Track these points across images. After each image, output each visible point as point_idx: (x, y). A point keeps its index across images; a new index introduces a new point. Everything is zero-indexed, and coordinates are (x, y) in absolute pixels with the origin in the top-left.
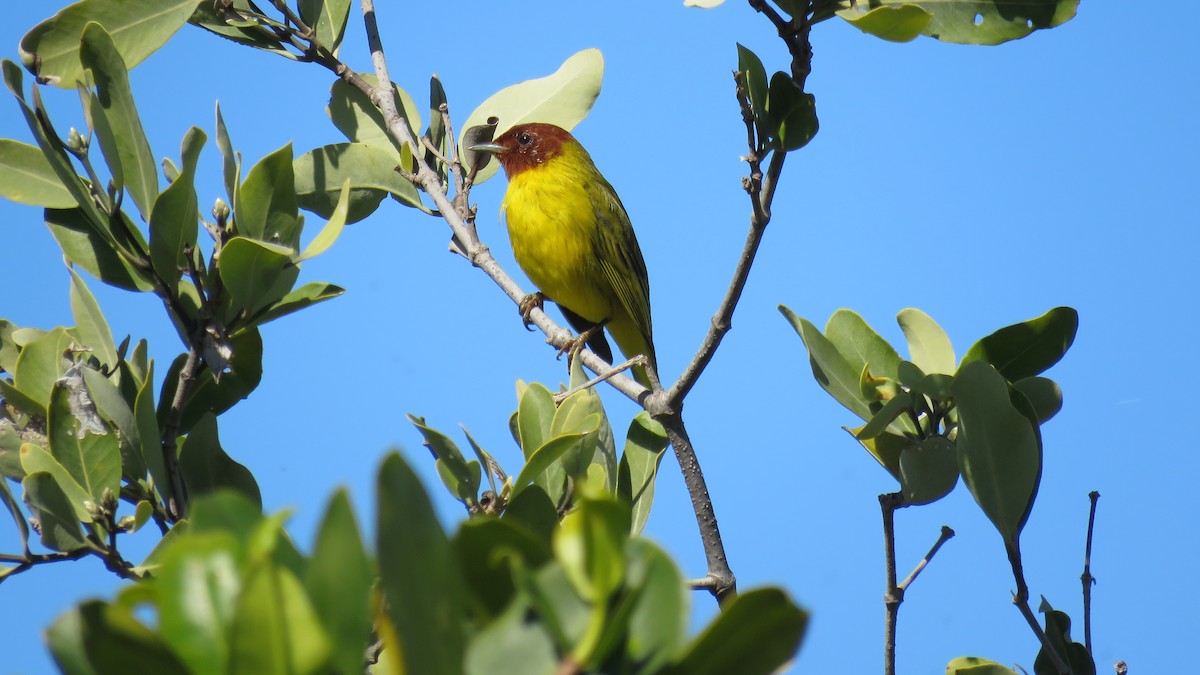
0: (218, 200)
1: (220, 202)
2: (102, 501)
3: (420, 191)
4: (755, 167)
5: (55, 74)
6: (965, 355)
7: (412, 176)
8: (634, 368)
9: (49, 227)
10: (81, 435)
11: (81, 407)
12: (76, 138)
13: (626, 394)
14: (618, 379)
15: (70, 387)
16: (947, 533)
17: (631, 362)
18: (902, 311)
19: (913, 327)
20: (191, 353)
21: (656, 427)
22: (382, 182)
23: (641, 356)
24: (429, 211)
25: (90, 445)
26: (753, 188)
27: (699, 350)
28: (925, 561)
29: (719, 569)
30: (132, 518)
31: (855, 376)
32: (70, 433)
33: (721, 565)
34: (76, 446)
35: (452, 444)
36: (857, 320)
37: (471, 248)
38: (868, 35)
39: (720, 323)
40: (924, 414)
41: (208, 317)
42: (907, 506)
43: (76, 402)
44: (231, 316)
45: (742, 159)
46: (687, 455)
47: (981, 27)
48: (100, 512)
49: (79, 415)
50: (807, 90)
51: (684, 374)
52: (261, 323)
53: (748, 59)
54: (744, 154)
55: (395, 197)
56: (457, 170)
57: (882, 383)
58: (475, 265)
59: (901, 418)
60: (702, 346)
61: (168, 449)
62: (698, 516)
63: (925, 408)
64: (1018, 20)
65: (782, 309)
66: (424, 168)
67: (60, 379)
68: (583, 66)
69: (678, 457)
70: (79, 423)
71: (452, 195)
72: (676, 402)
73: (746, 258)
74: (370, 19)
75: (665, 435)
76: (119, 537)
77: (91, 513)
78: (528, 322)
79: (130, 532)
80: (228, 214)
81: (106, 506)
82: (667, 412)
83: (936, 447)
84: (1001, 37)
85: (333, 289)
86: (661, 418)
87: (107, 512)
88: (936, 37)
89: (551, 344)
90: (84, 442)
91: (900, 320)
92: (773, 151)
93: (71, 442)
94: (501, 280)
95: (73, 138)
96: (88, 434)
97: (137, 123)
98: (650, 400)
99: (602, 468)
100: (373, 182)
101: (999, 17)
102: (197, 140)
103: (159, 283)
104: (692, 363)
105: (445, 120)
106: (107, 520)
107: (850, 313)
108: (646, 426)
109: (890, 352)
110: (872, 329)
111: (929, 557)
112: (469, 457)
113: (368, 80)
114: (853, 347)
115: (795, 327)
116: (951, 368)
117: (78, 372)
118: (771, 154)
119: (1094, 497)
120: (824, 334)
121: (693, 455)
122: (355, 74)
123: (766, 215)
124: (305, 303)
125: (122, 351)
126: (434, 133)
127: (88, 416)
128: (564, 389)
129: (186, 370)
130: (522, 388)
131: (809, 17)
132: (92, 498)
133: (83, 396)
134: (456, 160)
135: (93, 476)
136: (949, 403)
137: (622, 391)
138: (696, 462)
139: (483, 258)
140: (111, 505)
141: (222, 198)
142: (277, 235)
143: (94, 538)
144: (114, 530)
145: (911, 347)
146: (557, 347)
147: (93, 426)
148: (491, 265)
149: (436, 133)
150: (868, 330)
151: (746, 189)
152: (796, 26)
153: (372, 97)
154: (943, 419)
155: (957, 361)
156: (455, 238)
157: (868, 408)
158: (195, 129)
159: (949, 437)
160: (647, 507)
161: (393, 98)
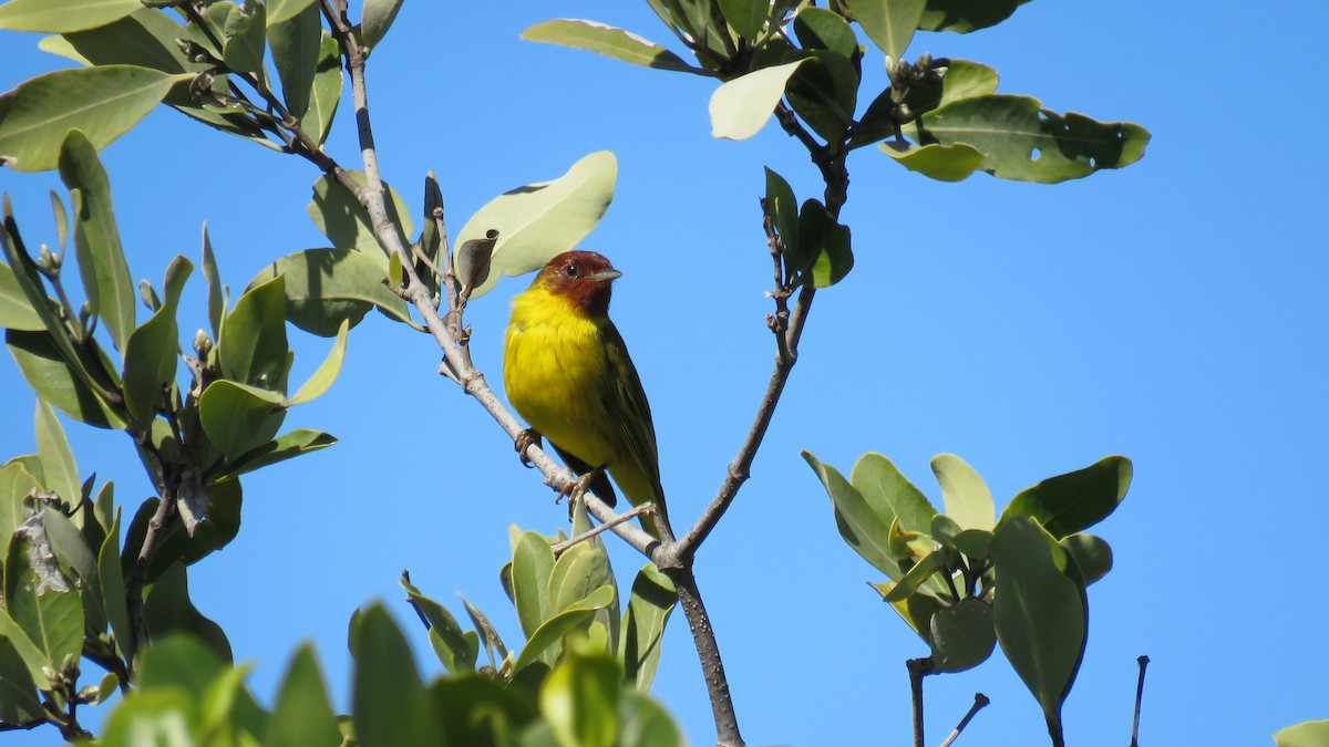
0: (200, 332)
1: (202, 333)
2: (63, 668)
3: (408, 303)
4: (781, 304)
5: (12, 154)
6: (1006, 506)
7: (401, 290)
8: (641, 516)
9: (10, 351)
10: (40, 591)
11: (41, 560)
12: (48, 257)
13: (631, 544)
14: (622, 528)
15: (30, 538)
16: (982, 701)
17: (638, 509)
18: (936, 456)
19: (949, 474)
20: (163, 501)
21: (664, 581)
22: (367, 293)
23: (649, 504)
24: (417, 326)
25: (49, 602)
26: (779, 327)
27: (714, 500)
28: (956, 731)
29: (730, 739)
30: (95, 689)
31: (885, 529)
32: (28, 589)
33: (732, 734)
34: (34, 602)
35: (449, 615)
36: (887, 465)
37: (464, 373)
38: (915, 172)
39: (737, 472)
40: (959, 572)
41: (183, 462)
42: (938, 673)
43: (37, 554)
44: (210, 461)
45: (768, 294)
46: (697, 610)
47: (1038, 163)
48: (59, 680)
49: (39, 570)
50: (841, 220)
51: (696, 525)
52: (243, 472)
53: (777, 185)
54: (770, 291)
55: (381, 309)
56: (450, 283)
57: (914, 538)
58: (467, 392)
59: (934, 577)
60: (718, 495)
61: (132, 601)
62: (707, 680)
63: (960, 564)
64: (1080, 158)
65: (806, 456)
66: (415, 282)
67: (17, 530)
68: (593, 170)
69: (687, 615)
70: (39, 579)
71: (443, 311)
72: (687, 555)
73: (769, 402)
74: (363, 116)
75: (674, 590)
76: (80, 708)
77: (50, 680)
78: (526, 460)
79: (93, 704)
80: (210, 347)
81: (66, 674)
82: (676, 566)
83: (972, 610)
84: (1060, 175)
85: (325, 439)
86: (669, 571)
87: (67, 680)
88: (991, 172)
89: (549, 484)
90: (43, 598)
91: (933, 466)
92: (801, 286)
93: (30, 597)
94: (496, 410)
95: (43, 256)
96: (48, 591)
97: (117, 244)
98: (659, 552)
99: (603, 627)
100: (358, 293)
101: (1058, 153)
102: (181, 270)
103: (130, 420)
104: (705, 514)
105: (439, 226)
106: (67, 686)
107: (879, 458)
108: (653, 579)
109: (923, 502)
110: (903, 475)
111: (961, 727)
112: (467, 627)
113: (356, 178)
114: (881, 496)
115: (820, 476)
116: (988, 522)
117: (40, 522)
118: (800, 289)
119: (1143, 661)
120: (851, 482)
121: (704, 613)
122: (342, 170)
123: (792, 355)
124: (294, 452)
125: (87, 487)
126: (428, 239)
127: (49, 571)
128: (563, 537)
129: (156, 518)
130: (516, 535)
131: (847, 142)
132: (49, 661)
133: (45, 547)
134: (449, 272)
135: (52, 637)
136: (987, 562)
137: (627, 541)
138: (707, 621)
139: (476, 385)
140: (73, 673)
141: (204, 329)
142: (264, 377)
143: (51, 705)
144: (75, 700)
145: (945, 496)
146: (556, 489)
147: (55, 582)
148: (484, 394)
149: (430, 238)
150: (899, 477)
151: (770, 327)
152: (832, 152)
153: (359, 198)
154: (980, 579)
155: (997, 513)
156: (446, 359)
157: (897, 565)
158: (181, 257)
159: (986, 598)
160: (653, 669)
161: (382, 200)
